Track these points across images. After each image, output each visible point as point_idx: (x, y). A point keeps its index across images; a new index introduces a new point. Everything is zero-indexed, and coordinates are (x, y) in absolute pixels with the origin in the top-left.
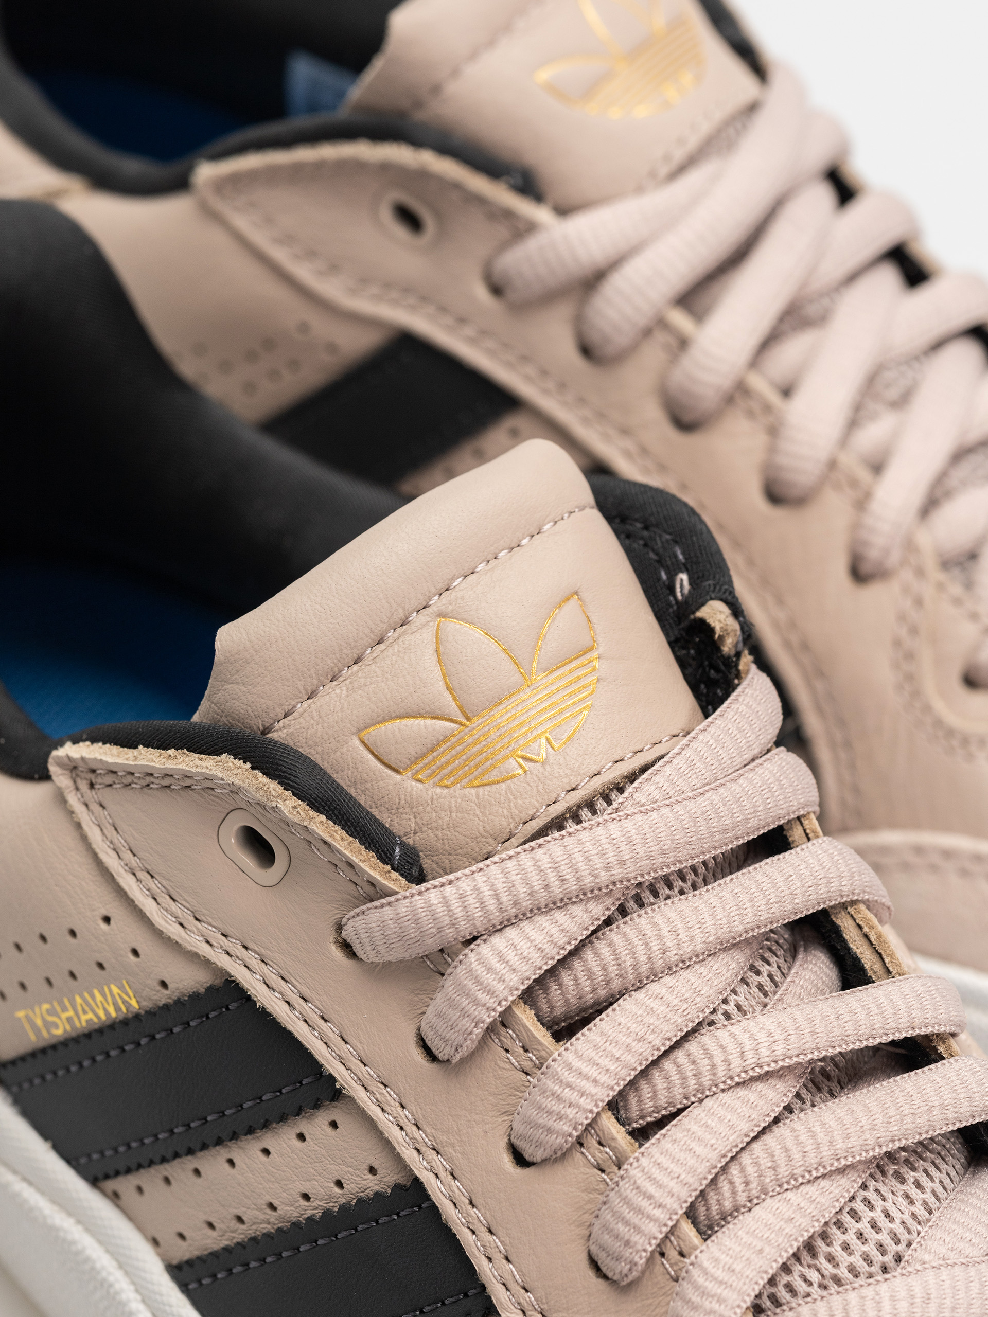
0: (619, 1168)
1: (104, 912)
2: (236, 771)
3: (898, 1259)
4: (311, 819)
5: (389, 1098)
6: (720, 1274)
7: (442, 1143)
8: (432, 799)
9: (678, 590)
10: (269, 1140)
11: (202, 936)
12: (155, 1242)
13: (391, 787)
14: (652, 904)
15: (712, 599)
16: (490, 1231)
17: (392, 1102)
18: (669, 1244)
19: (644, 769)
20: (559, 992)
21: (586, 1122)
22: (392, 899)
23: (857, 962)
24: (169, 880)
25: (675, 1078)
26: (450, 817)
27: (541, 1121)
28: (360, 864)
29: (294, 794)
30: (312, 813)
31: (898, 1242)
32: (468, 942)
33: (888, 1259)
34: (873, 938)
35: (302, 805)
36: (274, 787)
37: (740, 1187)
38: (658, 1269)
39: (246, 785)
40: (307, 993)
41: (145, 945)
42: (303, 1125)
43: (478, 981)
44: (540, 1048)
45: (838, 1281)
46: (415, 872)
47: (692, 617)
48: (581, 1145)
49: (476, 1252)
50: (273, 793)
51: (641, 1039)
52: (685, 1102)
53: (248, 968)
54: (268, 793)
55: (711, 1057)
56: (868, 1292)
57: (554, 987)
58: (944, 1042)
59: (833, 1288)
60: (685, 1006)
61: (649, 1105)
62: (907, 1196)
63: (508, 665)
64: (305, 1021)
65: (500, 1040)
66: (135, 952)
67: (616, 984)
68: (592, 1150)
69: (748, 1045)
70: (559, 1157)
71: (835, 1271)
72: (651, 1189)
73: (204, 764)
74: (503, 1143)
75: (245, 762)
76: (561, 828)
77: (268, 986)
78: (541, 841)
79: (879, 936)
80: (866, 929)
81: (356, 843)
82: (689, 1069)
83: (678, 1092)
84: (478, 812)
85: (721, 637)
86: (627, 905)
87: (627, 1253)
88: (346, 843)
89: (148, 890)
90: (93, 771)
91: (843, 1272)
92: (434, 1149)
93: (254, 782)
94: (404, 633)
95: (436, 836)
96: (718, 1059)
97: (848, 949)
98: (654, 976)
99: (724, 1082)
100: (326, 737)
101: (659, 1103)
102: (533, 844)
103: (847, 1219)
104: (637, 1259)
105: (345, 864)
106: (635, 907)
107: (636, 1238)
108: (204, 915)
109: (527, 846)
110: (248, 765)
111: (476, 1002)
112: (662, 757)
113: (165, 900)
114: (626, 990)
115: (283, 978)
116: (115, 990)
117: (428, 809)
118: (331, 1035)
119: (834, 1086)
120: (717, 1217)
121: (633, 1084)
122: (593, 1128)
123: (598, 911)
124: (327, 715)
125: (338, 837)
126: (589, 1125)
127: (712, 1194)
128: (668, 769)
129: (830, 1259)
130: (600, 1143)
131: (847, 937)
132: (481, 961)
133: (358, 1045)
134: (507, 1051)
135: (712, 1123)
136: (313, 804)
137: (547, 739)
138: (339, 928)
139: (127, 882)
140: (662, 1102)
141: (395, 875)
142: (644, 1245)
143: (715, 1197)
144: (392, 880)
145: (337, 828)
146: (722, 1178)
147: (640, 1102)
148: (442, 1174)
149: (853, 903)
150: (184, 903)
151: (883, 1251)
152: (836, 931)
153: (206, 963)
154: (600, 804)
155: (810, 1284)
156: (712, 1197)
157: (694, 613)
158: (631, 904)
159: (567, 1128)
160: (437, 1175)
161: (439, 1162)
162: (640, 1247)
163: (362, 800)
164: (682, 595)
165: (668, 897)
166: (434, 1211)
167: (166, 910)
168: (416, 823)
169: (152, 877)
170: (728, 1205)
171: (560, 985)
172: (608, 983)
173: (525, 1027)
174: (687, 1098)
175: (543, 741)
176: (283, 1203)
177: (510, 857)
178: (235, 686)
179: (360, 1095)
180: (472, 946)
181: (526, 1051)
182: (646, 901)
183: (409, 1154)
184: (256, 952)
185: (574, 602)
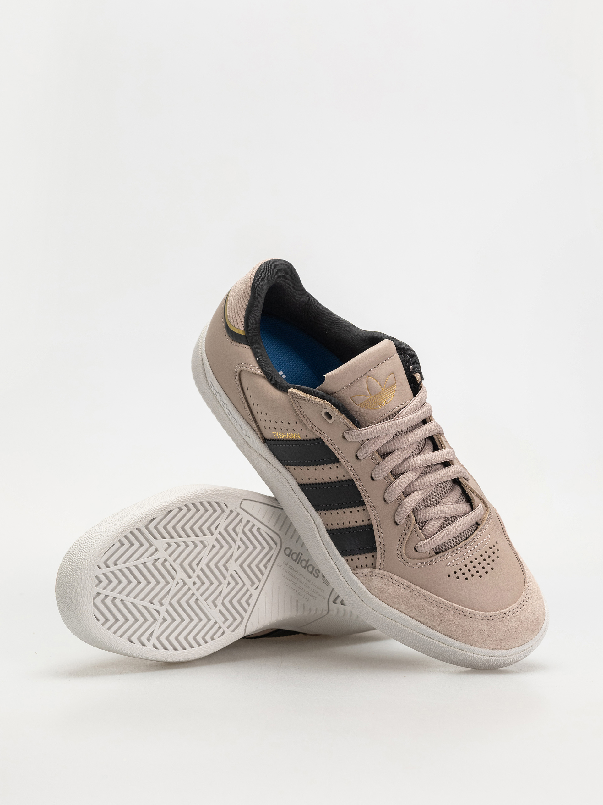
0: (391, 483)
1: (296, 421)
2: (328, 403)
3: (439, 502)
5: (349, 465)
6: (408, 504)
7: (358, 474)
8: (363, 411)
9: (410, 369)
10: (324, 467)
11: (316, 430)
12: (296, 479)
15: (416, 372)
16: (366, 491)
18: (399, 498)
19: (403, 408)
20: (383, 450)
21: (386, 475)
22: (354, 431)
23: (437, 445)
24: (310, 418)
25: (403, 467)
26: (366, 415)
27: (378, 474)
28: (348, 423)
29: (338, 410)
30: (341, 414)
31: (439, 499)
32: (368, 440)
33: (437, 502)
34: (440, 441)
35: (340, 412)
36: (335, 408)
37: (412, 488)
38: (396, 502)
40: (335, 443)
42: (331, 466)
43: (369, 447)
44: (379, 460)
46: (359, 426)
47: (413, 376)
48: (385, 479)
49: (363, 494)
51: (398, 460)
53: (325, 437)
54: (332, 408)
55: (409, 464)
56: (433, 509)
59: (427, 507)
61: (397, 472)
63: (380, 387)
64: (335, 449)
65: (371, 458)
66: (302, 430)
67: (393, 449)
69: (417, 462)
70: (380, 480)
71: (428, 504)
72: (397, 488)
73: (321, 401)
74: (370, 475)
76: (387, 419)
77: (328, 441)
79: (442, 440)
80: (440, 439)
81: (349, 420)
82: (405, 466)
84: (372, 414)
85: (419, 379)
86: (397, 434)
88: (347, 420)
89: (306, 419)
90: (297, 395)
92: (356, 475)
94: (361, 379)
95: (363, 418)
96: (411, 464)
97: (436, 443)
99: (411, 468)
100: (344, 397)
101: (399, 472)
102: (383, 422)
105: (346, 423)
106: (399, 434)
107: (393, 496)
108: (316, 426)
109: (381, 423)
110: (330, 403)
111: (368, 451)
112: (406, 406)
113: (309, 422)
114: (395, 450)
115: (331, 440)
116: (296, 435)
118: (339, 451)
120: (408, 494)
121: (395, 468)
128: (406, 408)
130: (388, 479)
131: (436, 441)
132: (370, 444)
133: (344, 454)
134: (372, 460)
135: (409, 476)
136: (342, 412)
137: (386, 402)
138: (343, 433)
141: (355, 426)
142: (394, 498)
145: (346, 417)
146: (409, 486)
148: (357, 479)
149: (438, 434)
150: (313, 423)
151: (436, 501)
152: (434, 440)
153: (316, 435)
155: (423, 506)
156: (407, 490)
157: (413, 374)
159: (382, 475)
161: (357, 477)
163: (351, 411)
164: (411, 370)
165: (404, 433)
166: (355, 486)
167: (309, 424)
168: (360, 415)
169: (307, 417)
170: (410, 492)
171: (383, 448)
173: (376, 456)
174: (404, 471)
175: (385, 401)
176: (325, 478)
177: (377, 425)
178: (328, 385)
179: (343, 463)
181: (376, 460)
183: (351, 475)
184: (326, 435)
185: (392, 374)
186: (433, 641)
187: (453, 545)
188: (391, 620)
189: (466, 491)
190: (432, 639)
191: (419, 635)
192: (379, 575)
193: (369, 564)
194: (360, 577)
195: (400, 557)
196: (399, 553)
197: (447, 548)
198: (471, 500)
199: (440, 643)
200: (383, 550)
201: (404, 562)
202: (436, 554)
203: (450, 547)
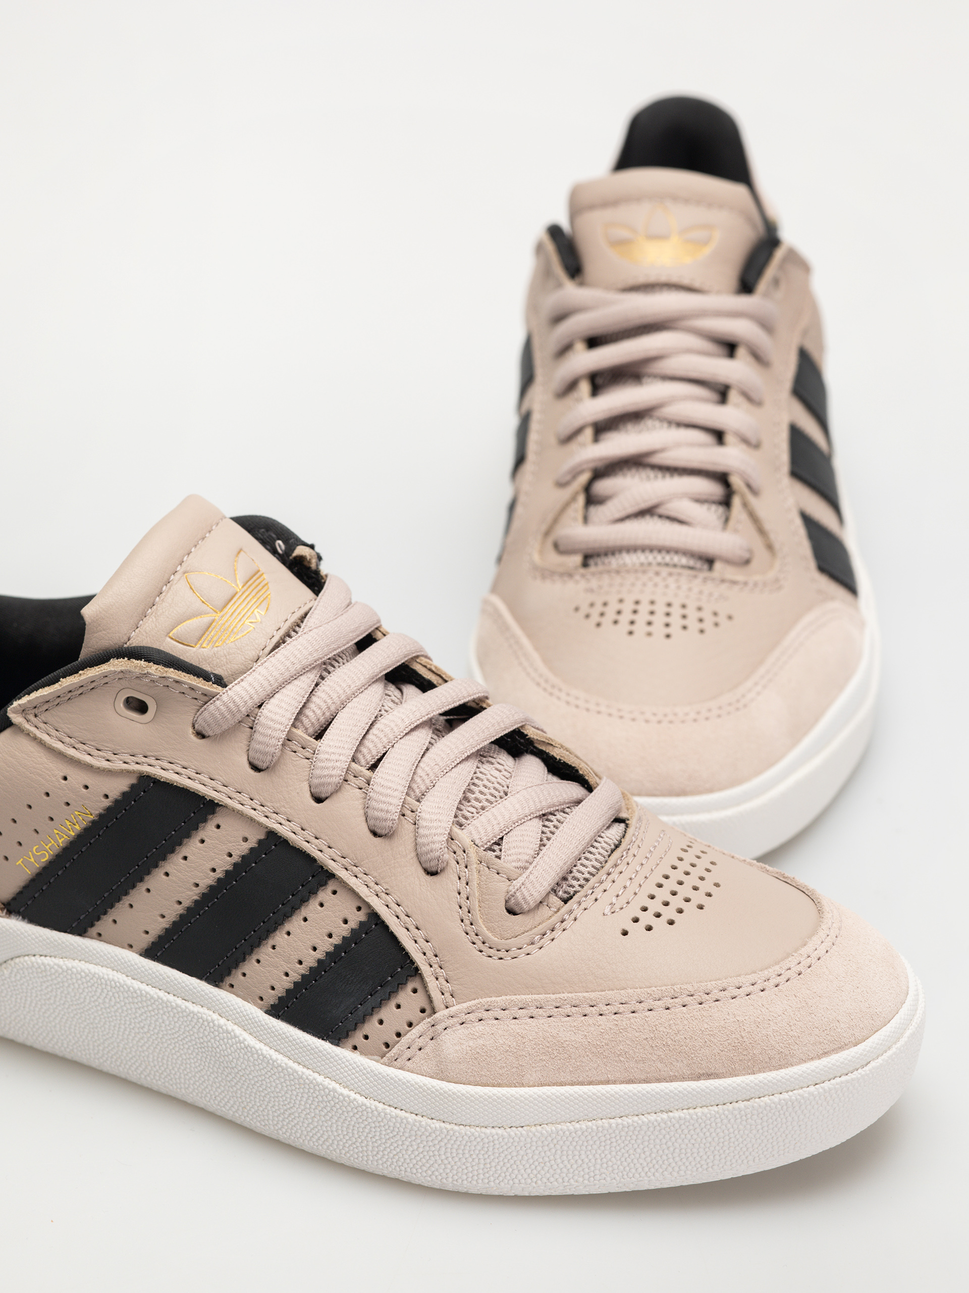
0: (369, 785)
1: (63, 774)
2: (121, 664)
4: (166, 672)
5: (244, 798)
7: (278, 808)
8: (215, 654)
9: (278, 549)
10: (184, 851)
11: (121, 760)
12: (130, 946)
13: (193, 655)
14: (334, 671)
15: (298, 545)
16: (316, 838)
17: (246, 799)
18: (405, 809)
19: (306, 614)
20: (308, 720)
21: (346, 767)
22: (218, 696)
24: (95, 741)
25: (376, 740)
26: (227, 659)
27: (325, 773)
28: (198, 685)
29: (154, 663)
30: (166, 669)
32: (260, 706)
34: (434, 669)
35: (160, 667)
36: (142, 663)
37: (425, 777)
38: (404, 822)
39: (129, 668)
40: (185, 764)
41: (89, 779)
42: (201, 834)
43: (272, 720)
44: (311, 744)
45: (483, 808)
46: (224, 682)
47: (291, 558)
48: (346, 781)
49: (313, 850)
50: (144, 666)
51: (355, 726)
52: (385, 749)
53: (150, 765)
54: (141, 667)
57: (304, 718)
58: (484, 702)
59: (482, 812)
60: (368, 708)
61: (369, 757)
62: (497, 769)
64: (189, 778)
65: (290, 748)
66: (86, 787)
67: (333, 708)
68: (353, 781)
70: (338, 790)
72: (390, 784)
73: (102, 669)
74: (308, 795)
75: (123, 658)
76: (284, 642)
77: (164, 770)
78: (276, 651)
80: (428, 666)
81: (192, 676)
82: (381, 735)
83: (380, 746)
84: (239, 652)
85: (310, 559)
86: (323, 674)
87: (389, 816)
88: (187, 677)
89: (85, 751)
90: (35, 707)
91: (486, 804)
92: (275, 813)
93: (132, 664)
94: (172, 585)
95: (223, 669)
97: (423, 678)
98: (349, 699)
99: (400, 735)
100: (153, 641)
101: (373, 754)
102: (273, 653)
103: (472, 787)
104: (394, 817)
105: (189, 690)
106: (327, 674)
107: (390, 808)
108: (119, 750)
109: (271, 655)
110: (126, 659)
111: (275, 730)
112: (310, 609)
113: (95, 752)
114: (338, 710)
115: (171, 763)
116: (78, 814)
117: (214, 659)
118: (205, 779)
119: (444, 734)
120: (420, 795)
121: (357, 750)
122: (350, 771)
123: (312, 677)
124: (150, 631)
125: (182, 676)
126: (347, 768)
127: (414, 784)
128: (316, 612)
129: (477, 799)
130: (355, 777)
131: (421, 673)
132: (270, 711)
133: (220, 778)
134: (295, 752)
136: (165, 665)
138: (193, 725)
139: (71, 752)
140: (374, 753)
141: (215, 686)
142: (395, 810)
143: (416, 786)
144: (216, 689)
145: (180, 672)
146: (415, 776)
147: (364, 756)
148: (283, 822)
149: (417, 657)
150: (106, 749)
151: (498, 791)
152: (415, 672)
154: (293, 633)
156: (414, 786)
157: (291, 555)
158: (325, 674)
159: (339, 772)
160: (281, 824)
161: (280, 818)
162: (394, 811)
163: (186, 660)
164: (281, 549)
165: (339, 667)
167: (98, 756)
168: (210, 667)
169: (84, 744)
170: (423, 788)
171: (307, 717)
172: (329, 708)
173: (301, 736)
174: (385, 748)
176: (202, 879)
177: (265, 661)
178: (100, 633)
179: (228, 802)
180: (262, 707)
181: (304, 748)
182: (330, 670)
183: (263, 820)
184: (152, 756)
185: (242, 553)
186: (671, 1114)
187: (593, 870)
188: (539, 1128)
189: (555, 755)
190: (667, 1112)
191: (630, 1121)
192: (455, 1020)
193: (415, 1015)
194: (409, 1064)
195: (482, 947)
196: (475, 939)
197: (582, 882)
198: (577, 771)
199: (691, 1111)
200: (430, 954)
201: (501, 954)
202: (566, 903)
203: (587, 876)
